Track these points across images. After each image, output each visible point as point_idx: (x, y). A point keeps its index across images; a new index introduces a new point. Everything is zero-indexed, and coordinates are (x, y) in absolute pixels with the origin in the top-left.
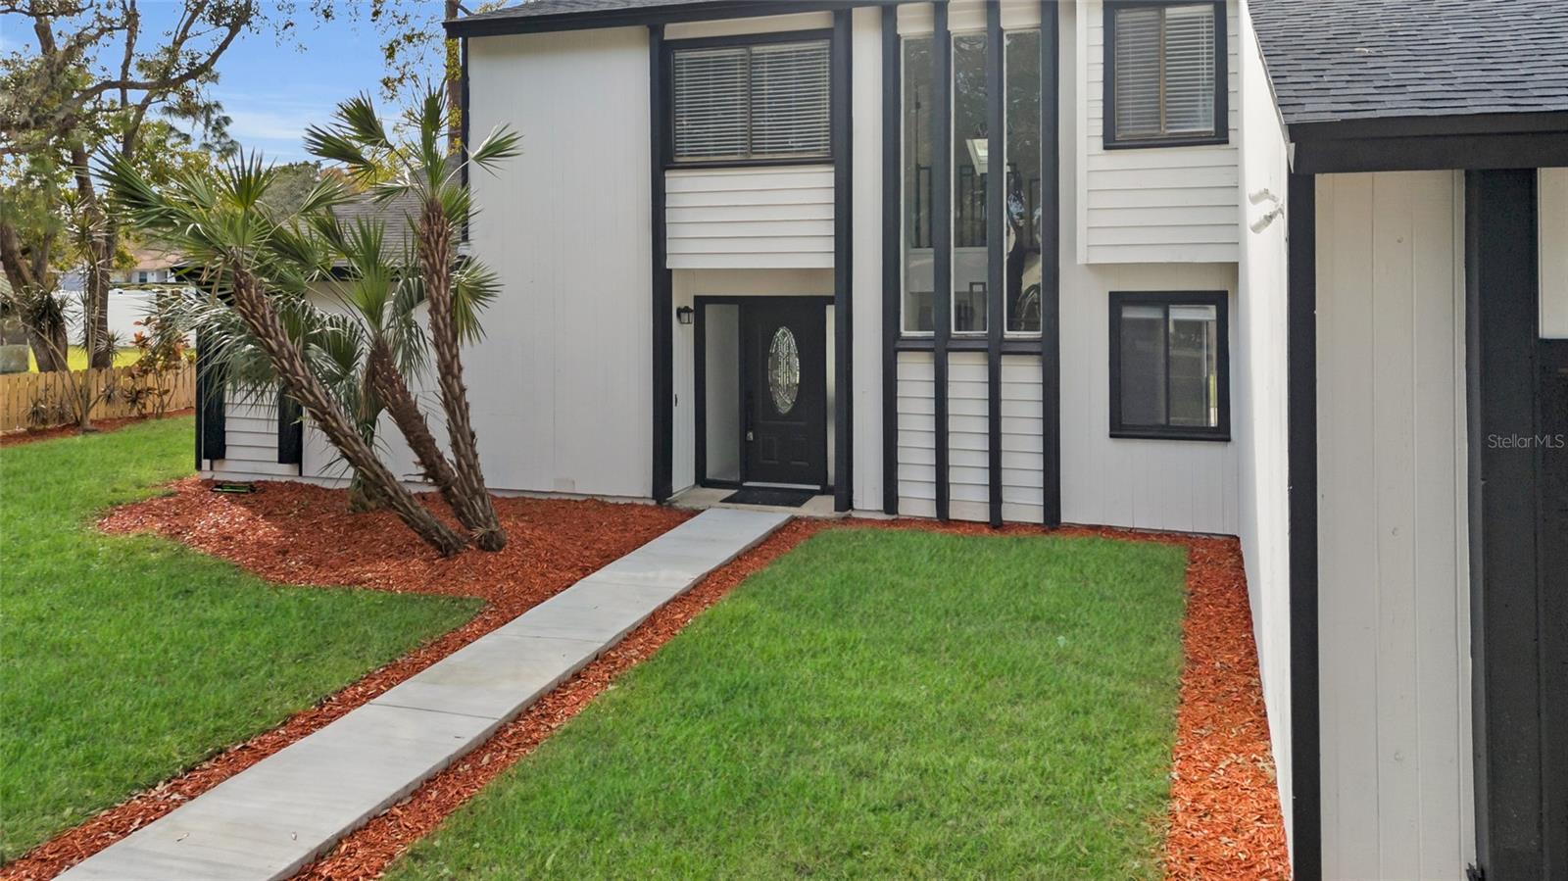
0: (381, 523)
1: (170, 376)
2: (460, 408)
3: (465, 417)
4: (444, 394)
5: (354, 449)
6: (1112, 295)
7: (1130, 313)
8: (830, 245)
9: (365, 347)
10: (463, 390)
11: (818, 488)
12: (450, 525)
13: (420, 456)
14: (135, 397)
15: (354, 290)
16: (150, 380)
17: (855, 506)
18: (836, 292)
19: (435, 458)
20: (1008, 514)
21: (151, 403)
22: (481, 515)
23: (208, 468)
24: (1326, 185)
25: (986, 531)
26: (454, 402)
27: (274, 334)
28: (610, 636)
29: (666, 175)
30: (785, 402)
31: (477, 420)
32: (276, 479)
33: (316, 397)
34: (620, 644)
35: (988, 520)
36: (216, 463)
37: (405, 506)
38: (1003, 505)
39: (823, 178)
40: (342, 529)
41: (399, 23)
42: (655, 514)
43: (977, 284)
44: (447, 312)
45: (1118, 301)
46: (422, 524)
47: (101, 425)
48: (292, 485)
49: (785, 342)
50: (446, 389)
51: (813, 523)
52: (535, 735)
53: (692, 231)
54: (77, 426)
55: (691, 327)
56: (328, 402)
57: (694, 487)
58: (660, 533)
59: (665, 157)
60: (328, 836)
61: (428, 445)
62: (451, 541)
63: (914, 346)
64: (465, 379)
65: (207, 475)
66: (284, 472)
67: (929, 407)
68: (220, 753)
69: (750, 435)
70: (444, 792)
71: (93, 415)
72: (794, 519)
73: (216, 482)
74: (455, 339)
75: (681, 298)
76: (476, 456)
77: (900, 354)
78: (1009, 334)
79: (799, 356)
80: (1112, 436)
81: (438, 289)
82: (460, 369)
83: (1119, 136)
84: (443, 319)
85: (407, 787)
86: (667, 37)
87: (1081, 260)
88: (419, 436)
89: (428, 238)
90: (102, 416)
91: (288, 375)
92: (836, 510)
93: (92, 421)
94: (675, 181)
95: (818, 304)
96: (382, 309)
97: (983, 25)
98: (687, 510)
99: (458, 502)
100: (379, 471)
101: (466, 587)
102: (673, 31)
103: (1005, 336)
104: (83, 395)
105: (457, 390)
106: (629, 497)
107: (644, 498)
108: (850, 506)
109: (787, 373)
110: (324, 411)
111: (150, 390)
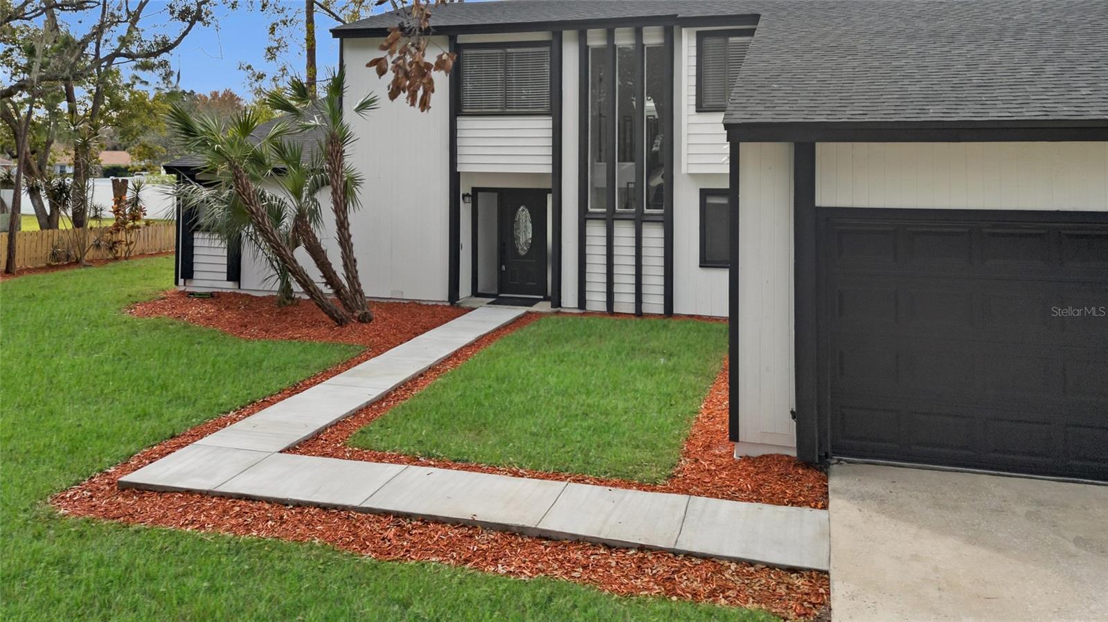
0: (296, 312)
2: (348, 246)
3: (351, 251)
4: (340, 238)
6: (701, 190)
7: (711, 200)
8: (549, 160)
10: (350, 236)
11: (542, 297)
12: (341, 310)
13: (323, 273)
14: (112, 246)
15: (288, 181)
16: (122, 236)
17: (562, 305)
18: (553, 186)
19: (332, 274)
20: (646, 309)
21: (121, 250)
22: (360, 303)
23: (183, 284)
24: (745, 147)
25: (633, 318)
26: (345, 241)
27: (254, 204)
28: (436, 360)
29: (458, 119)
30: (523, 249)
32: (224, 291)
33: (275, 238)
34: (440, 364)
35: (634, 312)
36: (187, 281)
37: (319, 297)
38: (643, 304)
39: (546, 123)
40: (274, 315)
41: (278, 12)
42: (449, 310)
43: (631, 183)
44: (341, 193)
45: (705, 193)
46: (328, 308)
47: (92, 262)
48: (235, 294)
49: (524, 215)
50: (341, 236)
51: (539, 315)
52: (406, 396)
53: (473, 151)
54: (78, 262)
55: (470, 205)
56: (281, 240)
57: (471, 296)
58: (453, 318)
59: (457, 109)
60: (322, 426)
61: (328, 266)
62: (344, 317)
63: (596, 217)
65: (181, 288)
66: (229, 286)
67: (604, 251)
68: (253, 402)
69: (504, 268)
70: (367, 414)
71: (87, 257)
72: (528, 313)
73: (188, 292)
74: (346, 208)
75: (465, 189)
76: (357, 272)
77: (588, 221)
78: (647, 211)
79: (532, 222)
80: (700, 266)
81: (337, 181)
82: (348, 225)
83: (704, 105)
84: (340, 197)
85: (351, 411)
86: (458, 42)
87: (684, 170)
88: (323, 262)
89: (332, 153)
90: (91, 257)
91: (261, 225)
92: (552, 307)
93: (86, 261)
94: (463, 123)
95: (542, 193)
96: (302, 192)
97: (633, 42)
98: (468, 308)
99: (344, 298)
100: (306, 278)
101: (354, 340)
102: (462, 39)
103: (645, 212)
104: (79, 245)
105: (347, 235)
106: (434, 301)
107: (443, 301)
108: (560, 305)
109: (525, 233)
110: (279, 245)
111: (120, 242)
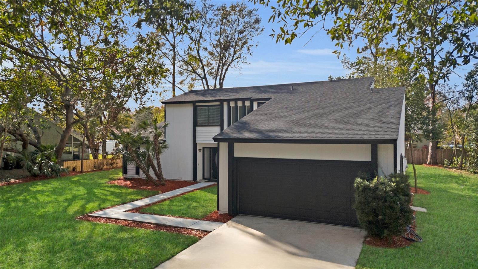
1: (118, 160)
4: (157, 163)
5: (147, 173)
9: (147, 155)
10: (160, 162)
12: (158, 182)
13: (154, 172)
14: (112, 164)
16: (114, 161)
19: (157, 172)
21: (114, 166)
22: (162, 180)
26: (159, 164)
29: (196, 127)
31: (162, 166)
32: (135, 177)
33: (138, 163)
36: (126, 175)
42: (193, 183)
44: (158, 150)
48: (138, 179)
53: (200, 137)
54: (101, 169)
55: (201, 152)
57: (202, 179)
58: (191, 185)
59: (195, 124)
62: (158, 184)
64: (160, 160)
65: (124, 177)
66: (137, 176)
71: (104, 168)
72: (214, 184)
73: (126, 178)
74: (159, 155)
75: (199, 147)
81: (156, 147)
88: (154, 169)
89: (155, 139)
90: (106, 168)
91: (135, 160)
94: (198, 128)
96: (149, 150)
97: (242, 105)
98: (198, 182)
100: (150, 176)
101: (159, 190)
102: (197, 104)
104: (102, 163)
106: (189, 180)
107: (191, 180)
111: (114, 163)
